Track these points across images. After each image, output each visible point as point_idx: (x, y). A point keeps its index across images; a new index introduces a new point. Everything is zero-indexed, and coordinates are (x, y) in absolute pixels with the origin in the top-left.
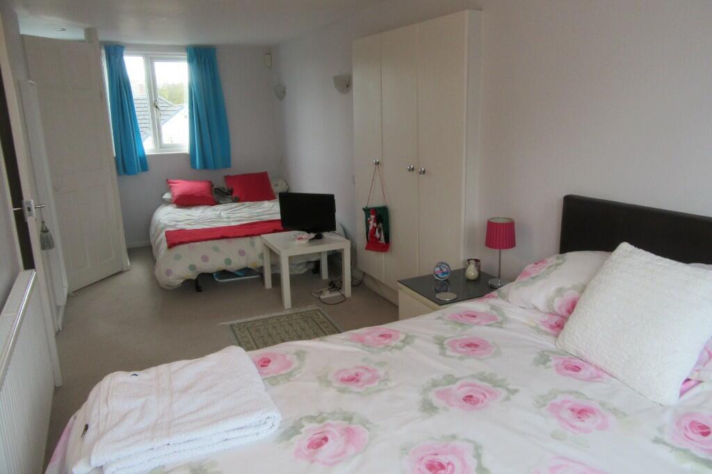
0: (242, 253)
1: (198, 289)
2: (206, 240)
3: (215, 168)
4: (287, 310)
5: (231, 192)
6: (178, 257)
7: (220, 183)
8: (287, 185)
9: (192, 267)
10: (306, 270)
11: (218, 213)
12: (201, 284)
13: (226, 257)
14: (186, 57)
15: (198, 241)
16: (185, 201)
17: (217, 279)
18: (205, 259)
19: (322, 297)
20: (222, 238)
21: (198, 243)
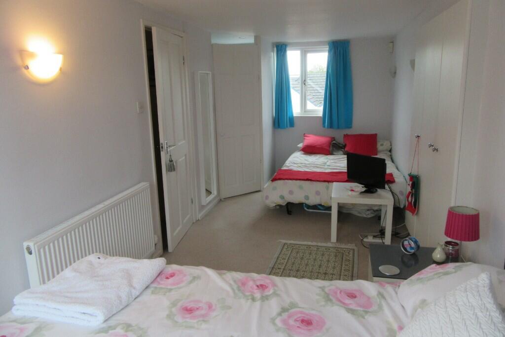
0: (318, 193)
1: (289, 212)
2: (297, 179)
3: (338, 128)
4: (332, 243)
5: (345, 146)
6: (274, 189)
7: (340, 139)
8: (391, 145)
9: (282, 197)
10: (373, 215)
11: (326, 161)
12: (290, 210)
13: (307, 194)
14: (328, 49)
15: (290, 179)
16: (310, 150)
17: (305, 209)
18: (291, 192)
19: (365, 240)
20: (308, 180)
21: (290, 181)
